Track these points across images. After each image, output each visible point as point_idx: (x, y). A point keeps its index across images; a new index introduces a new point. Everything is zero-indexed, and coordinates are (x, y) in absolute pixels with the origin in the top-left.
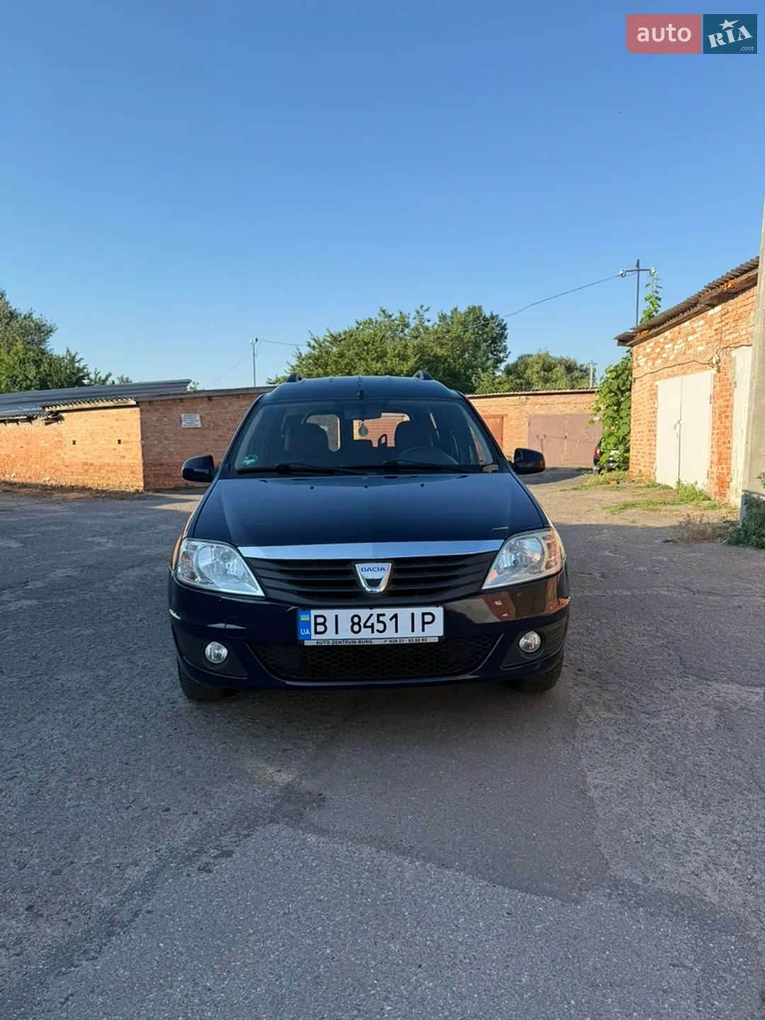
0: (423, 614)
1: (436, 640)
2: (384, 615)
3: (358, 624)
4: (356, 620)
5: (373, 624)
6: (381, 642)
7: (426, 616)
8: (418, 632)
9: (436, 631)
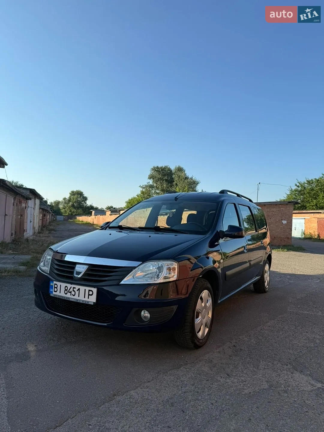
0: (89, 290)
1: (92, 304)
2: (75, 288)
3: (67, 290)
4: (66, 289)
5: (71, 291)
6: (73, 300)
7: (90, 292)
8: (86, 299)
9: (93, 299)
